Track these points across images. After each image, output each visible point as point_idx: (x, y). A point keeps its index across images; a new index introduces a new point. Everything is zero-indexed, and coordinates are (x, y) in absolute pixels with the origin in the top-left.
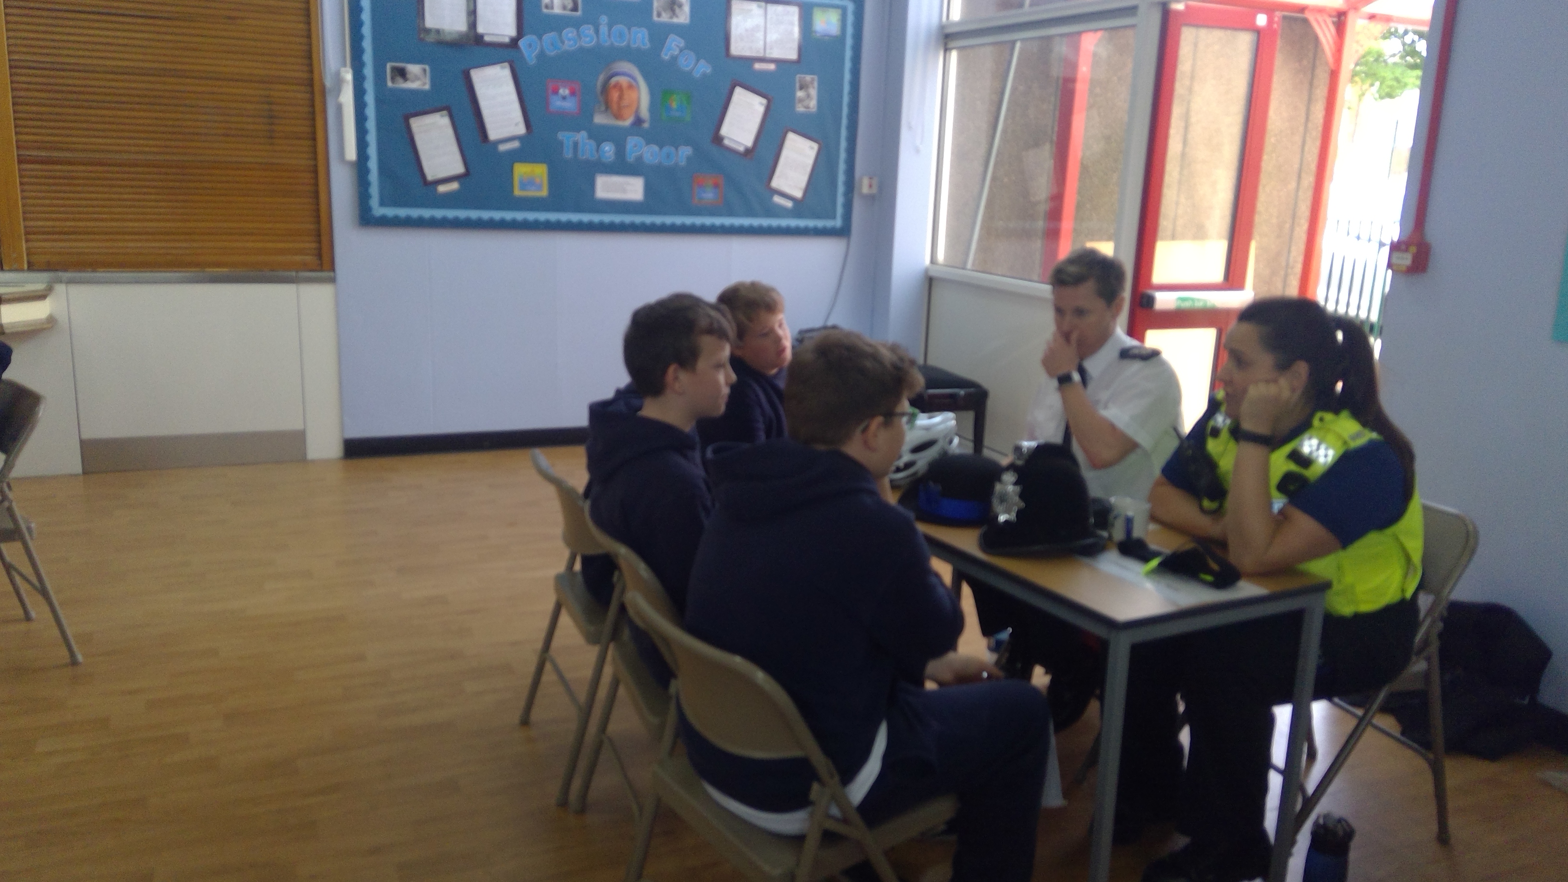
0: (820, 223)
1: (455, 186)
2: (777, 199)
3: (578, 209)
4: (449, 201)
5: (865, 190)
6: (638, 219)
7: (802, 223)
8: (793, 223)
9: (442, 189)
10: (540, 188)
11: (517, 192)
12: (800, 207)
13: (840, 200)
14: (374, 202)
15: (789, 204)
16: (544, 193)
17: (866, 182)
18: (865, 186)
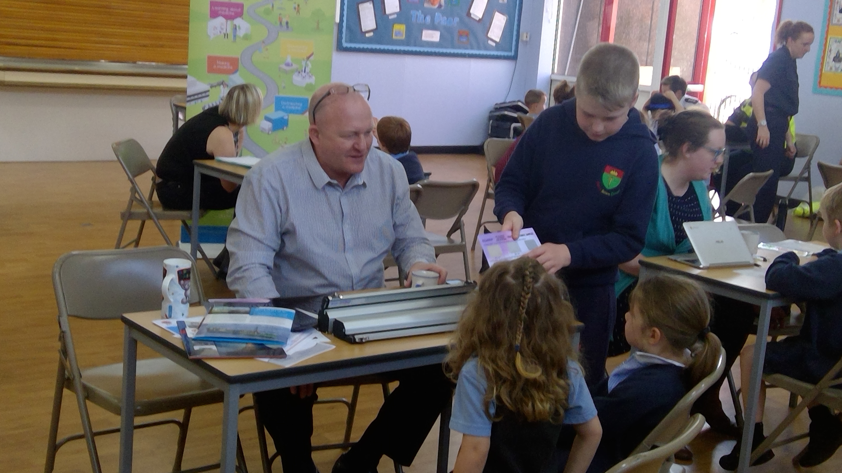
0: (506, 54)
1: (371, 34)
2: (490, 42)
3: (415, 46)
4: (370, 41)
5: (524, 39)
6: (437, 50)
7: (499, 54)
8: (495, 53)
9: (367, 35)
10: (402, 35)
11: (394, 37)
12: (498, 46)
13: (514, 43)
14: (344, 41)
15: (494, 44)
16: (404, 38)
17: (525, 35)
18: (524, 37)
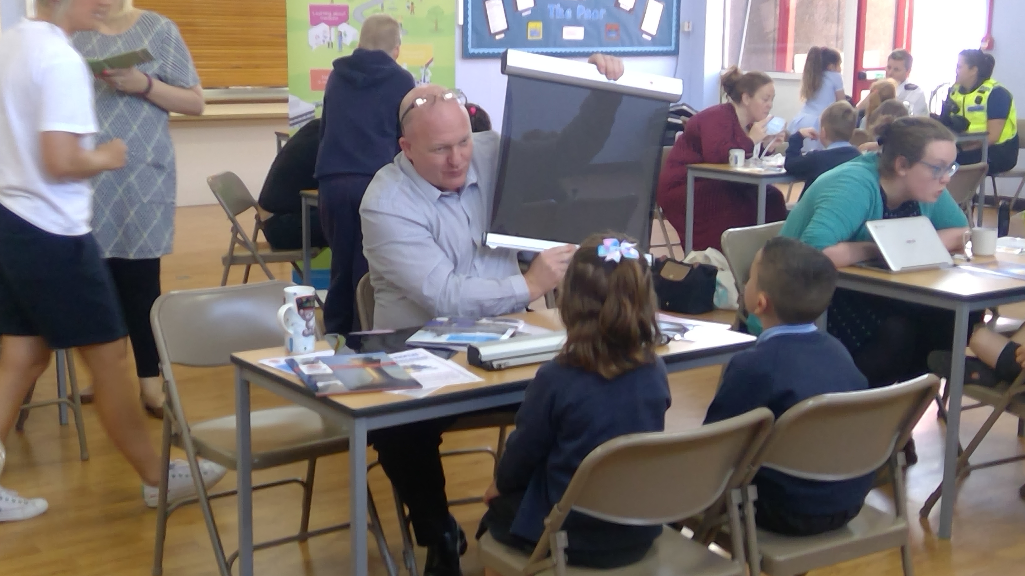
0: (664, 49)
1: (502, 36)
2: (645, 36)
3: (555, 46)
4: (500, 43)
5: (686, 29)
6: (581, 50)
7: (657, 49)
8: (652, 49)
9: (498, 37)
10: (539, 35)
11: (530, 38)
12: (655, 40)
13: (674, 35)
14: (470, 46)
15: (649, 38)
16: (541, 37)
17: (686, 24)
18: (685, 27)
